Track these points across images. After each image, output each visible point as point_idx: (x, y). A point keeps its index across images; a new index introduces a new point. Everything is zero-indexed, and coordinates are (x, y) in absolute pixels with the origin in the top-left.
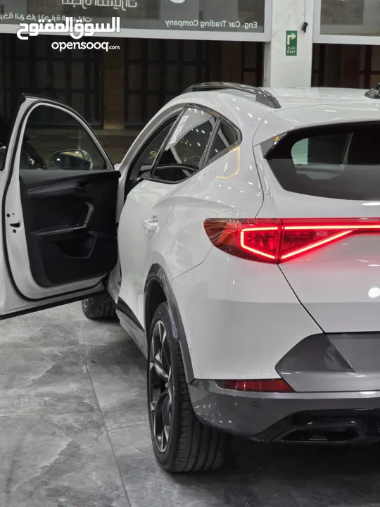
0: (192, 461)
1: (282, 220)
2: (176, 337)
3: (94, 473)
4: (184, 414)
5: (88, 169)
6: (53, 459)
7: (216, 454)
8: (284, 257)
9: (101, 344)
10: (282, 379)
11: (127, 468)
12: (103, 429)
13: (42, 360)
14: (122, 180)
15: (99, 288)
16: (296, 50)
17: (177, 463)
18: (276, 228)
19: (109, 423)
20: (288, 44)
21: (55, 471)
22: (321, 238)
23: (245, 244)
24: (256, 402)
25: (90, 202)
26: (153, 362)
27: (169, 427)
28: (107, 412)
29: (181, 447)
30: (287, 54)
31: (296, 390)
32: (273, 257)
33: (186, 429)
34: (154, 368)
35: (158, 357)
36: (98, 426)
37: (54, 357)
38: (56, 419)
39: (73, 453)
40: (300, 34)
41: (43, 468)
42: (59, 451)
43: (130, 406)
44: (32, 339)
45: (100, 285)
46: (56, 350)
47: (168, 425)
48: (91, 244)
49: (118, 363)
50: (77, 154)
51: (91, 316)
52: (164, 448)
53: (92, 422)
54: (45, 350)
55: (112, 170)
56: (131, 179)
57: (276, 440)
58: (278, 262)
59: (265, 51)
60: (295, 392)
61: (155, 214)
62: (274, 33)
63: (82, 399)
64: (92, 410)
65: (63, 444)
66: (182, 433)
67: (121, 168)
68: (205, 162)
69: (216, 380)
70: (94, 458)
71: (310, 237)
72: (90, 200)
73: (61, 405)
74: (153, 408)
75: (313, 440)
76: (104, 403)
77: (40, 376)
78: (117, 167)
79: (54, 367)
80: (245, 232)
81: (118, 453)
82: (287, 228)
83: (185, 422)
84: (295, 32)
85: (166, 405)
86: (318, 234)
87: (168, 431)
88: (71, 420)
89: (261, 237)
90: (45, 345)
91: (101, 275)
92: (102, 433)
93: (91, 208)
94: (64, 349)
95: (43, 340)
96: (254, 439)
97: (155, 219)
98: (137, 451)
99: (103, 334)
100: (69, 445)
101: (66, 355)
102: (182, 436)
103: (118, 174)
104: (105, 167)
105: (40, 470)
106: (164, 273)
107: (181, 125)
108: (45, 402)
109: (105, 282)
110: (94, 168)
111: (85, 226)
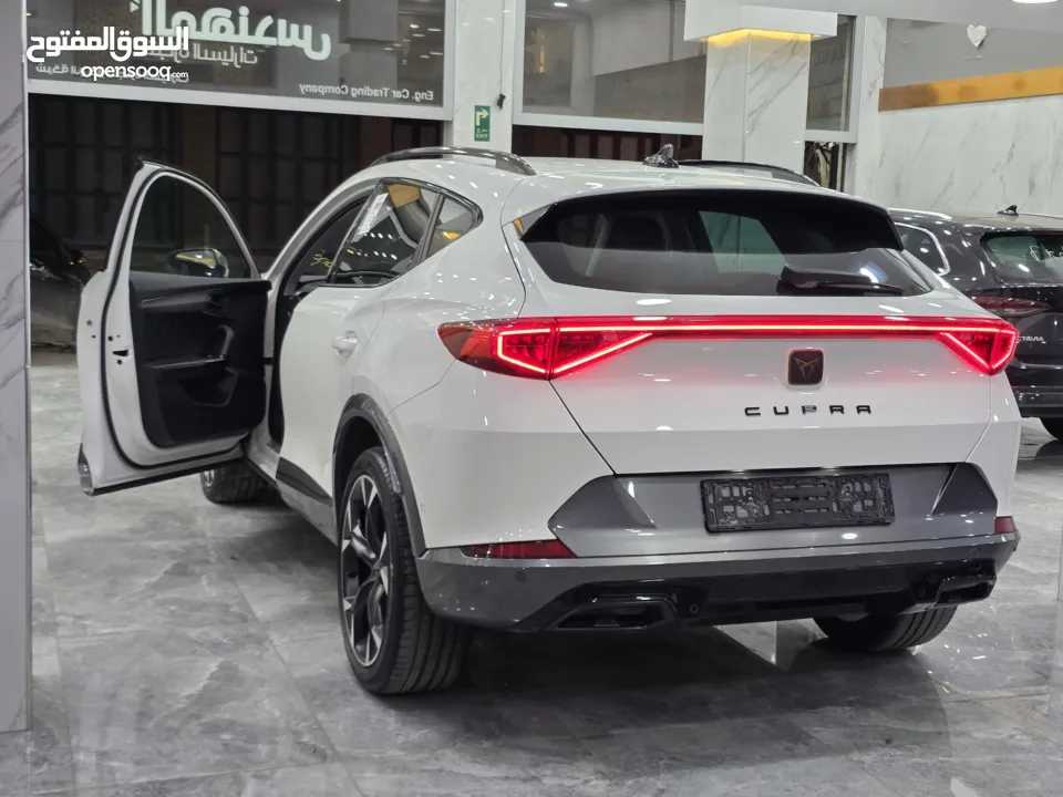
0: (416, 673)
1: (555, 318)
2: (399, 491)
3: (266, 701)
4: (409, 602)
5: (222, 276)
6: (201, 685)
7: (450, 662)
8: (558, 370)
9: (240, 535)
10: (558, 539)
11: (316, 693)
12: (266, 644)
13: (154, 557)
14: (272, 295)
15: (236, 453)
16: (488, 133)
17: (392, 677)
18: (548, 330)
19: (274, 636)
20: (478, 124)
21: (206, 700)
22: (610, 344)
23: (504, 353)
24: (521, 575)
25: (228, 325)
26: (350, 538)
27: (380, 627)
28: (268, 623)
29: (402, 652)
30: (476, 139)
31: (578, 555)
32: (543, 371)
33: (410, 625)
34: (350, 547)
35: (357, 531)
36: (260, 641)
37: (172, 554)
38: (193, 633)
39: (228, 675)
40: (494, 110)
41: (187, 697)
42: (208, 674)
43: (301, 614)
44: (132, 531)
45: (237, 449)
46: (174, 545)
47: (378, 624)
48: (229, 386)
49: (271, 559)
50: (199, 258)
51: (218, 498)
52: (370, 659)
53: (249, 636)
54: (155, 545)
55: (258, 280)
56: (285, 294)
57: (547, 629)
58: (550, 377)
59: (445, 134)
60: (576, 557)
61: (350, 329)
62: (458, 109)
63: (228, 606)
64: (244, 620)
65: (213, 666)
66: (403, 631)
67: (272, 276)
68: (425, 253)
69: (460, 547)
70: (262, 682)
71: (594, 342)
72: (229, 322)
73: (197, 616)
74: (347, 606)
75: (599, 627)
76: (260, 611)
77: (157, 578)
78: (265, 277)
79: (175, 566)
80: (504, 337)
81: (297, 674)
82: (563, 330)
83: (408, 615)
84: (487, 108)
85: (373, 598)
86: (605, 338)
87: (379, 634)
88: (216, 634)
89: (525, 343)
90: (152, 538)
91: (241, 434)
92: (267, 650)
93: (230, 333)
94: (186, 543)
95: (150, 533)
96: (515, 631)
97: (350, 333)
98: (324, 670)
99: (242, 523)
100: (221, 667)
101: (188, 551)
102: (403, 636)
103: (267, 285)
104: (247, 275)
105: (185, 700)
106: (373, 405)
107: (376, 208)
108: (172, 612)
109: (245, 444)
110: (230, 276)
111: (221, 358)
